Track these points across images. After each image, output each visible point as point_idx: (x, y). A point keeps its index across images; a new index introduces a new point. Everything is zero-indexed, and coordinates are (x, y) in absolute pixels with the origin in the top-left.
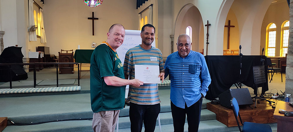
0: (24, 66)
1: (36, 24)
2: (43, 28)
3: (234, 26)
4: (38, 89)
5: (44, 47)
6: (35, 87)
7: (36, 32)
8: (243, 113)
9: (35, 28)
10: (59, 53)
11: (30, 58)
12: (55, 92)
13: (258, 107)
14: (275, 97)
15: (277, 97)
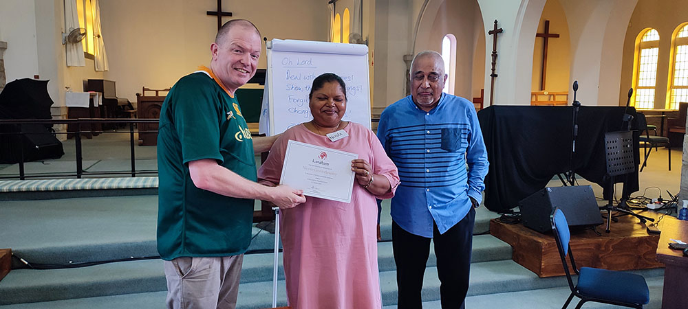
0: (55, 127)
1: (82, 26)
2: (99, 36)
3: (557, 36)
4: (86, 182)
5: (103, 80)
6: (79, 177)
7: (81, 44)
8: (578, 245)
9: (80, 34)
10: (138, 95)
11: (69, 108)
12: (127, 189)
13: (614, 229)
14: (653, 206)
15: (659, 206)
